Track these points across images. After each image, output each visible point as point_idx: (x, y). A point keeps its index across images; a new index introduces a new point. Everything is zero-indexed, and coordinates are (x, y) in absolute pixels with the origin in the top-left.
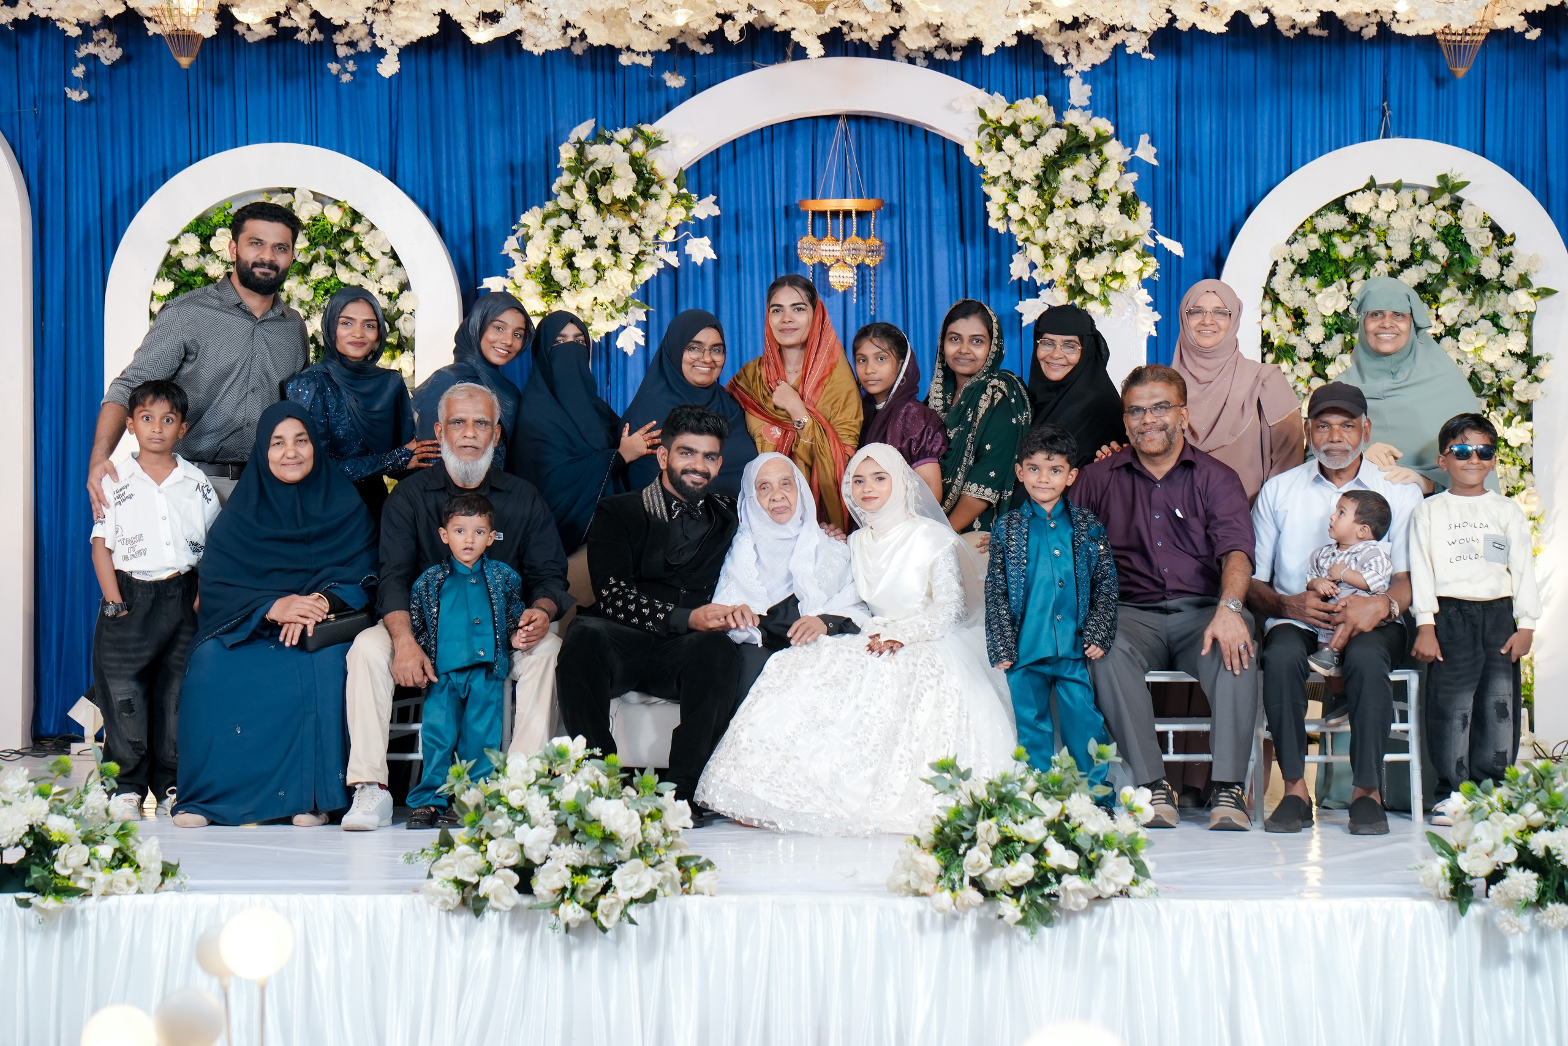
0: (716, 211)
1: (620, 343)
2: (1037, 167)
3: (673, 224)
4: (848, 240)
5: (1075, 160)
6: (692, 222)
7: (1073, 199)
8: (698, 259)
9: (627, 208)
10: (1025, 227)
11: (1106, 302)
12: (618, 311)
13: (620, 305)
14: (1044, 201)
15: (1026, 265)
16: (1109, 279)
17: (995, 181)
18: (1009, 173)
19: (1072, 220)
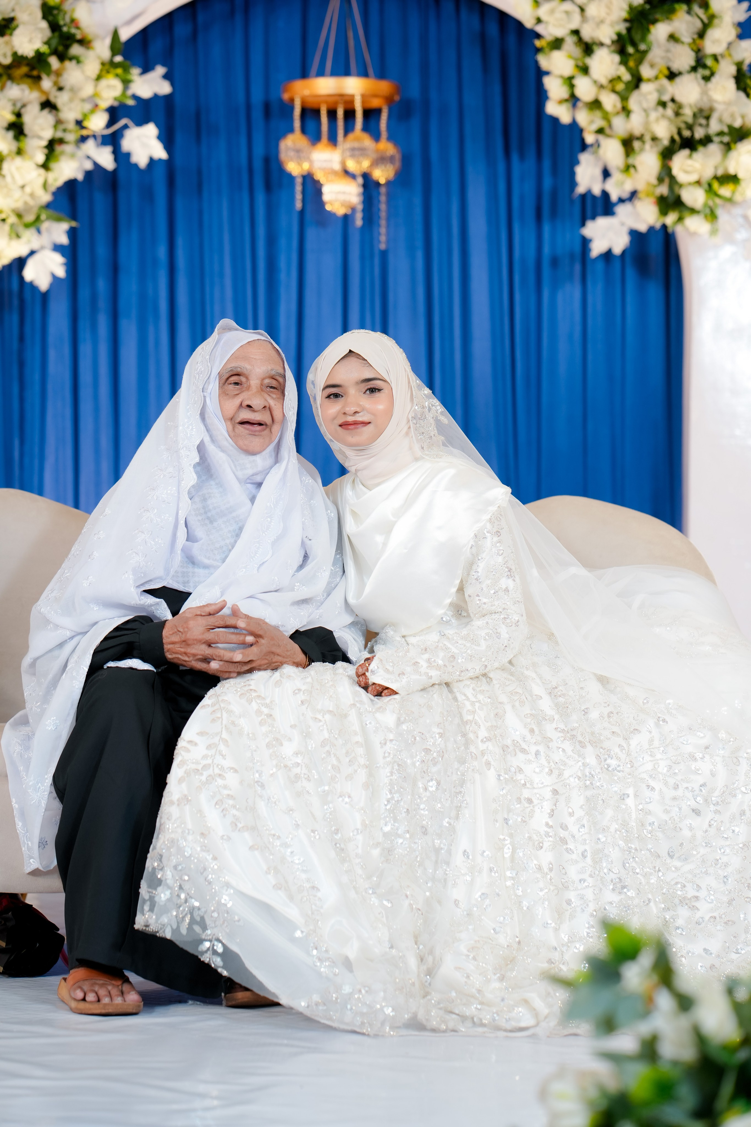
0: (165, 88)
1: (29, 273)
2: (617, 23)
3: (105, 104)
4: (351, 136)
5: (672, 11)
6: (131, 102)
7: (669, 69)
8: (140, 159)
9: (35, 73)
10: (598, 114)
11: (712, 215)
12: (27, 226)
13: (30, 218)
14: (629, 69)
15: (598, 173)
16: (716, 185)
17: (557, 44)
18: (576, 32)
19: (666, 98)
